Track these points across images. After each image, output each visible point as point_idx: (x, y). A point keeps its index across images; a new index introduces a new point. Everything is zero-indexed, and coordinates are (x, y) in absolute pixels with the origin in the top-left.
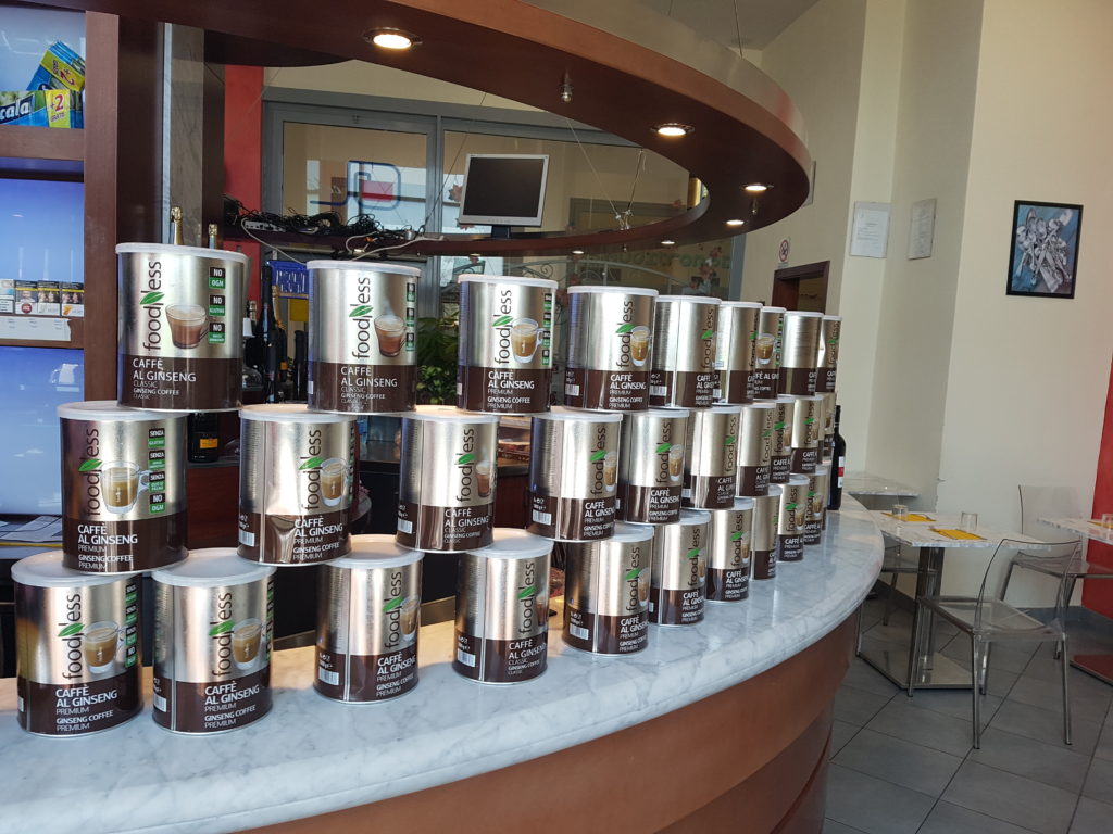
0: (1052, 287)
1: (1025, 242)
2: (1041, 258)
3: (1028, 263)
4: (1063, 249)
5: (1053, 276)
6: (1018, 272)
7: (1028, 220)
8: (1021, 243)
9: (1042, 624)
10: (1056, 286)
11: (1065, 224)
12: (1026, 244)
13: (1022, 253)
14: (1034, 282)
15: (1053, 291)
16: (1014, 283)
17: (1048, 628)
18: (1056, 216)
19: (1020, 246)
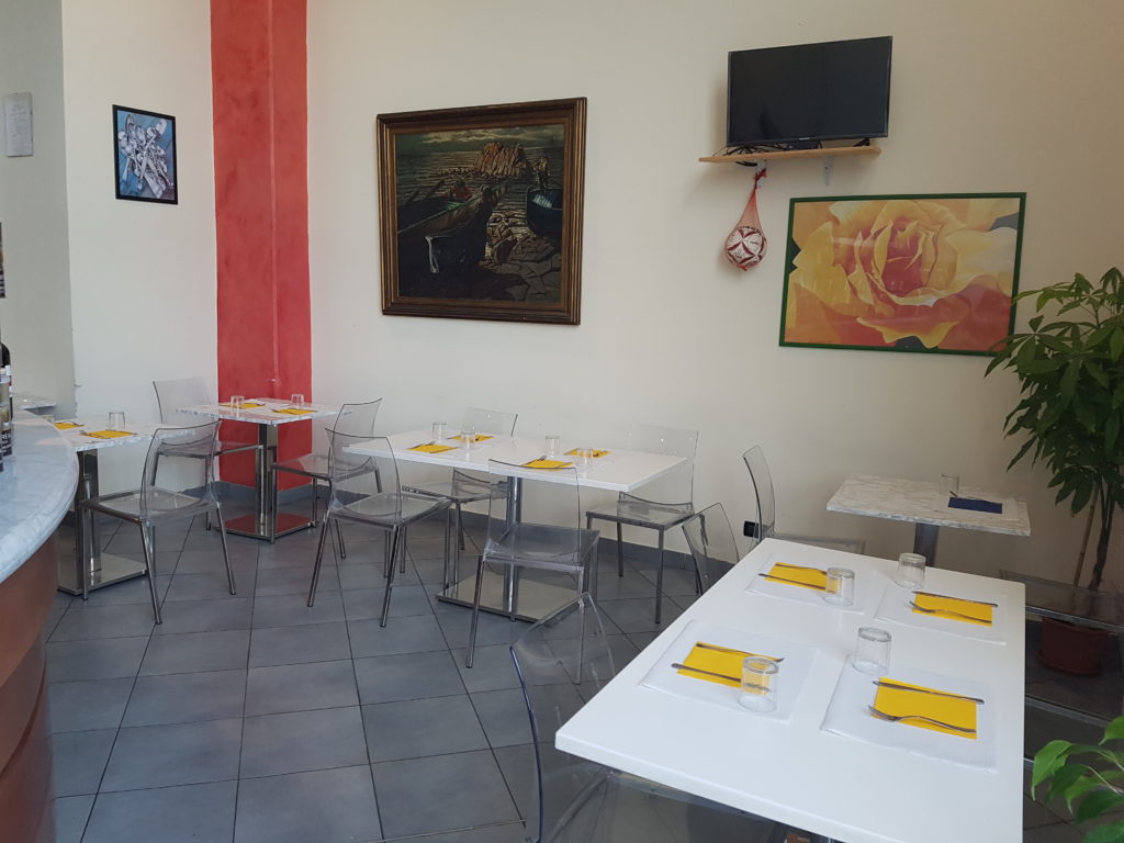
0: (157, 193)
1: (128, 148)
2: (144, 164)
3: (133, 169)
4: (162, 157)
5: (157, 183)
6: (124, 176)
7: (127, 127)
8: (124, 148)
9: (198, 499)
10: (161, 193)
11: (161, 132)
12: (129, 149)
13: (126, 158)
14: (140, 187)
15: (158, 197)
16: (122, 187)
17: (205, 501)
18: (152, 125)
19: (123, 151)
